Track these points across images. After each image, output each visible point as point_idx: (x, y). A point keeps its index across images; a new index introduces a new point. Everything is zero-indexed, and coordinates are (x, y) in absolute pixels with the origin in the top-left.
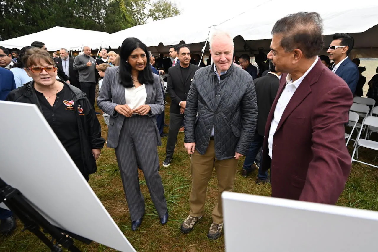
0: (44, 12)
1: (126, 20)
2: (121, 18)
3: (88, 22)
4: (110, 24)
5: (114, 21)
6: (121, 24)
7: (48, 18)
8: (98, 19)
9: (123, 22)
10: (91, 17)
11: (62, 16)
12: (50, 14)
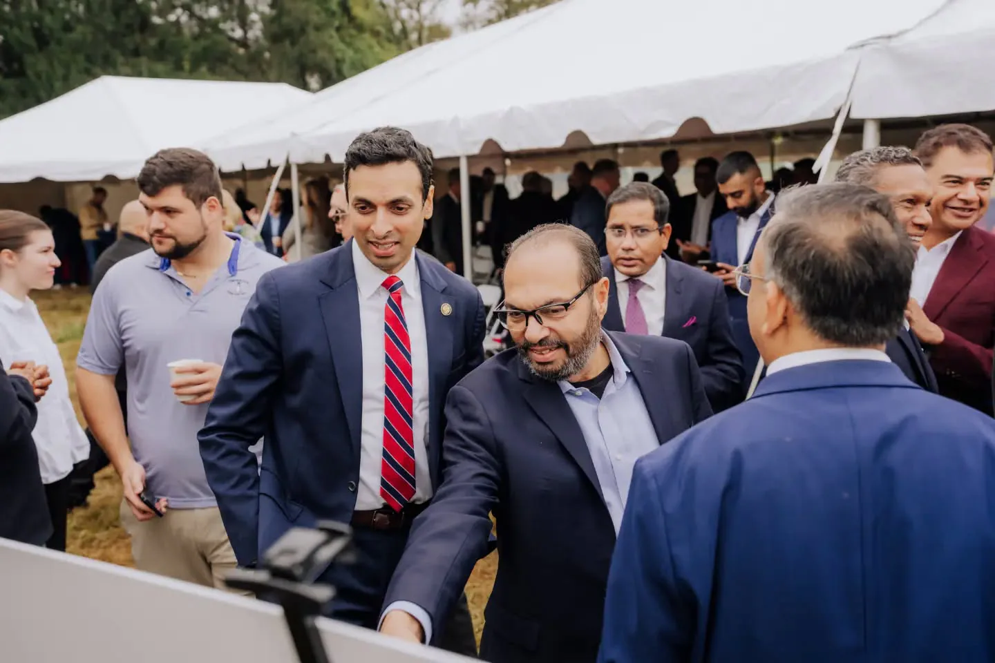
0: (48, 19)
1: (352, 19)
2: (333, 14)
3: (203, 43)
4: (287, 43)
5: (303, 31)
6: (331, 37)
7: (59, 42)
8: (244, 25)
9: (338, 29)
10: (214, 24)
11: (110, 27)
12: (67, 28)
